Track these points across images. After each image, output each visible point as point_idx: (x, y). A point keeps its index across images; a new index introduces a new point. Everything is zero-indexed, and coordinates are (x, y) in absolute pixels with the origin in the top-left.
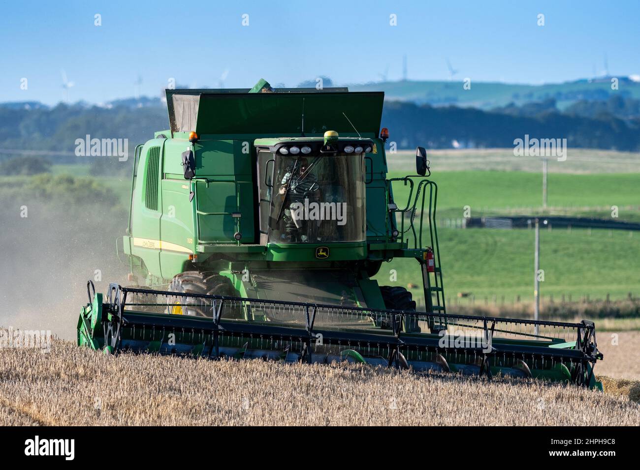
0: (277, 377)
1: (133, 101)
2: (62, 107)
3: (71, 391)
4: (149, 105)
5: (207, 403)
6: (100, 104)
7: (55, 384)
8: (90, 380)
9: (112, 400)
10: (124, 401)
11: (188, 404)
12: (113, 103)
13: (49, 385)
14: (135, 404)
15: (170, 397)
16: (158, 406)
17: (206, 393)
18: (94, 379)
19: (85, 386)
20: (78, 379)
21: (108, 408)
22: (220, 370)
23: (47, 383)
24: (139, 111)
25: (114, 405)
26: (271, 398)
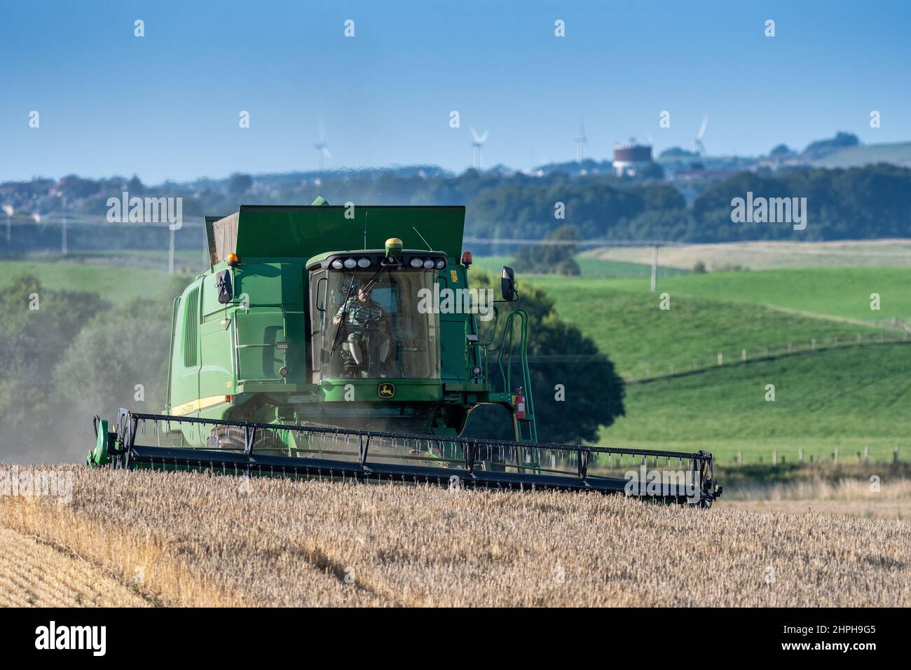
0: (774, 560)
1: (574, 165)
2: (472, 174)
3: (481, 578)
4: (596, 171)
5: (676, 598)
6: (527, 171)
7: (459, 569)
8: (508, 563)
9: (540, 592)
10: (557, 594)
11: (648, 598)
12: (544, 168)
13: (451, 569)
14: (573, 598)
15: (623, 589)
16: (606, 600)
17: (674, 583)
18: (515, 562)
19: (502, 571)
20: (492, 562)
21: (535, 603)
22: (694, 549)
23: (448, 567)
24: (583, 180)
25: (542, 599)
26: (767, 591)
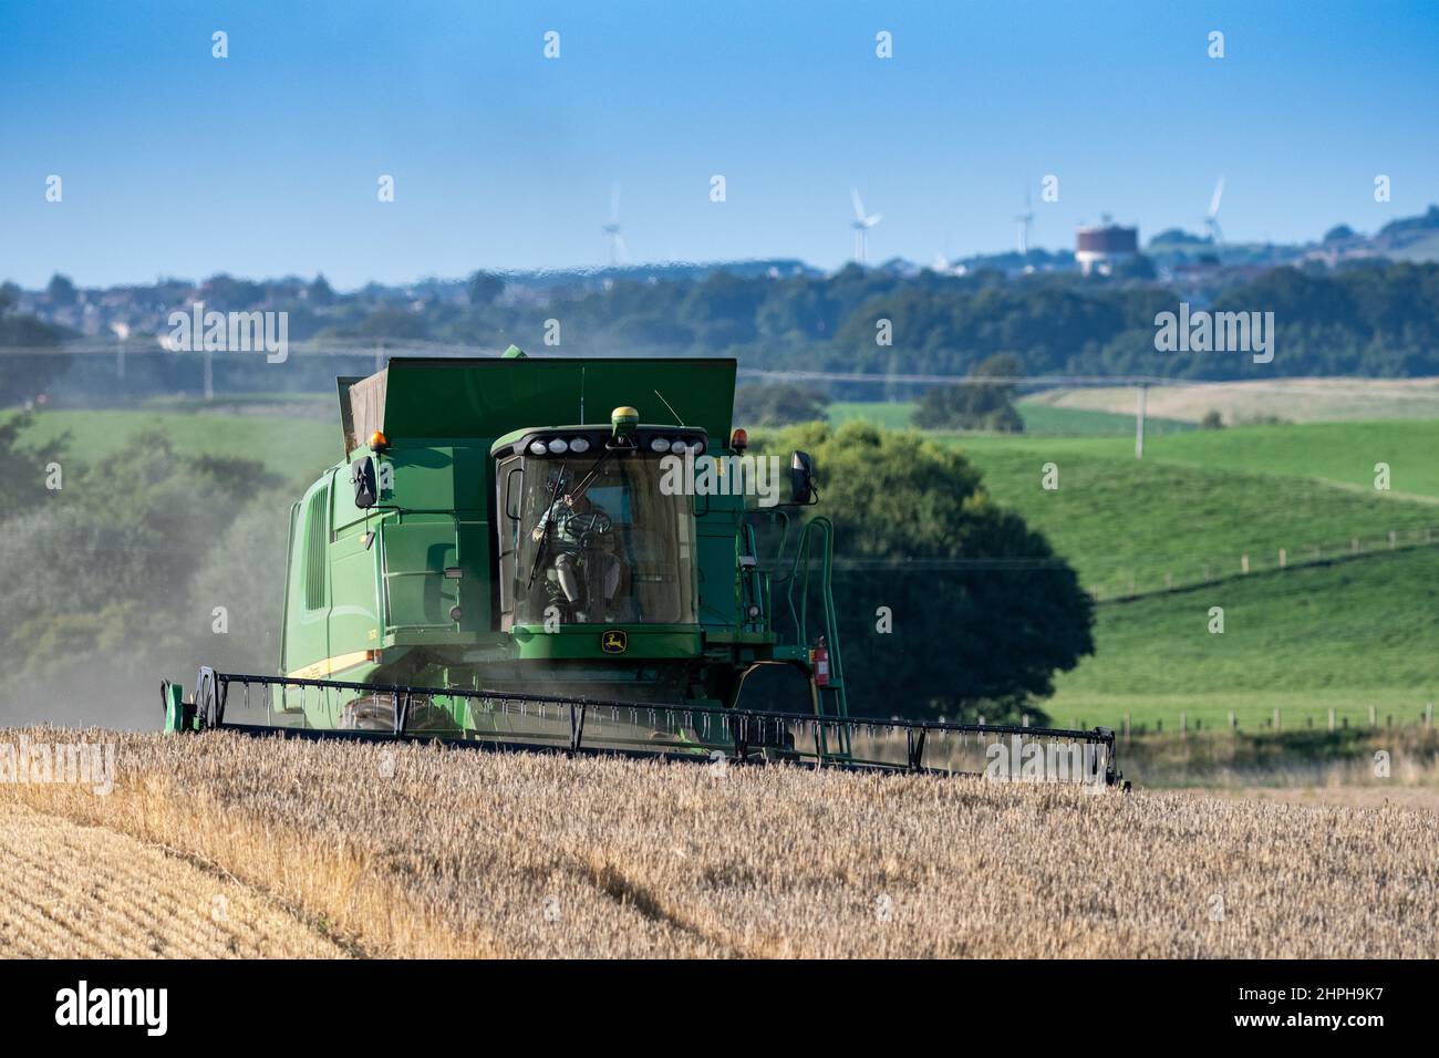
0: (1331, 882)
1: (1014, 258)
2: (854, 272)
3: (868, 911)
4: (1048, 268)
5: (1175, 942)
6: (940, 265)
7: (833, 896)
8: (911, 887)
9: (961, 933)
10: (987, 936)
11: (1132, 942)
12: (966, 262)
13: (819, 897)
14: (1013, 942)
15: (1092, 927)
16: (1064, 945)
17: (1173, 917)
18: (921, 885)
19: (900, 900)
20: (884, 885)
21: (953, 950)
22: (1204, 866)
23: (816, 893)
24: (1028, 282)
25: (965, 944)
26: (1319, 930)
